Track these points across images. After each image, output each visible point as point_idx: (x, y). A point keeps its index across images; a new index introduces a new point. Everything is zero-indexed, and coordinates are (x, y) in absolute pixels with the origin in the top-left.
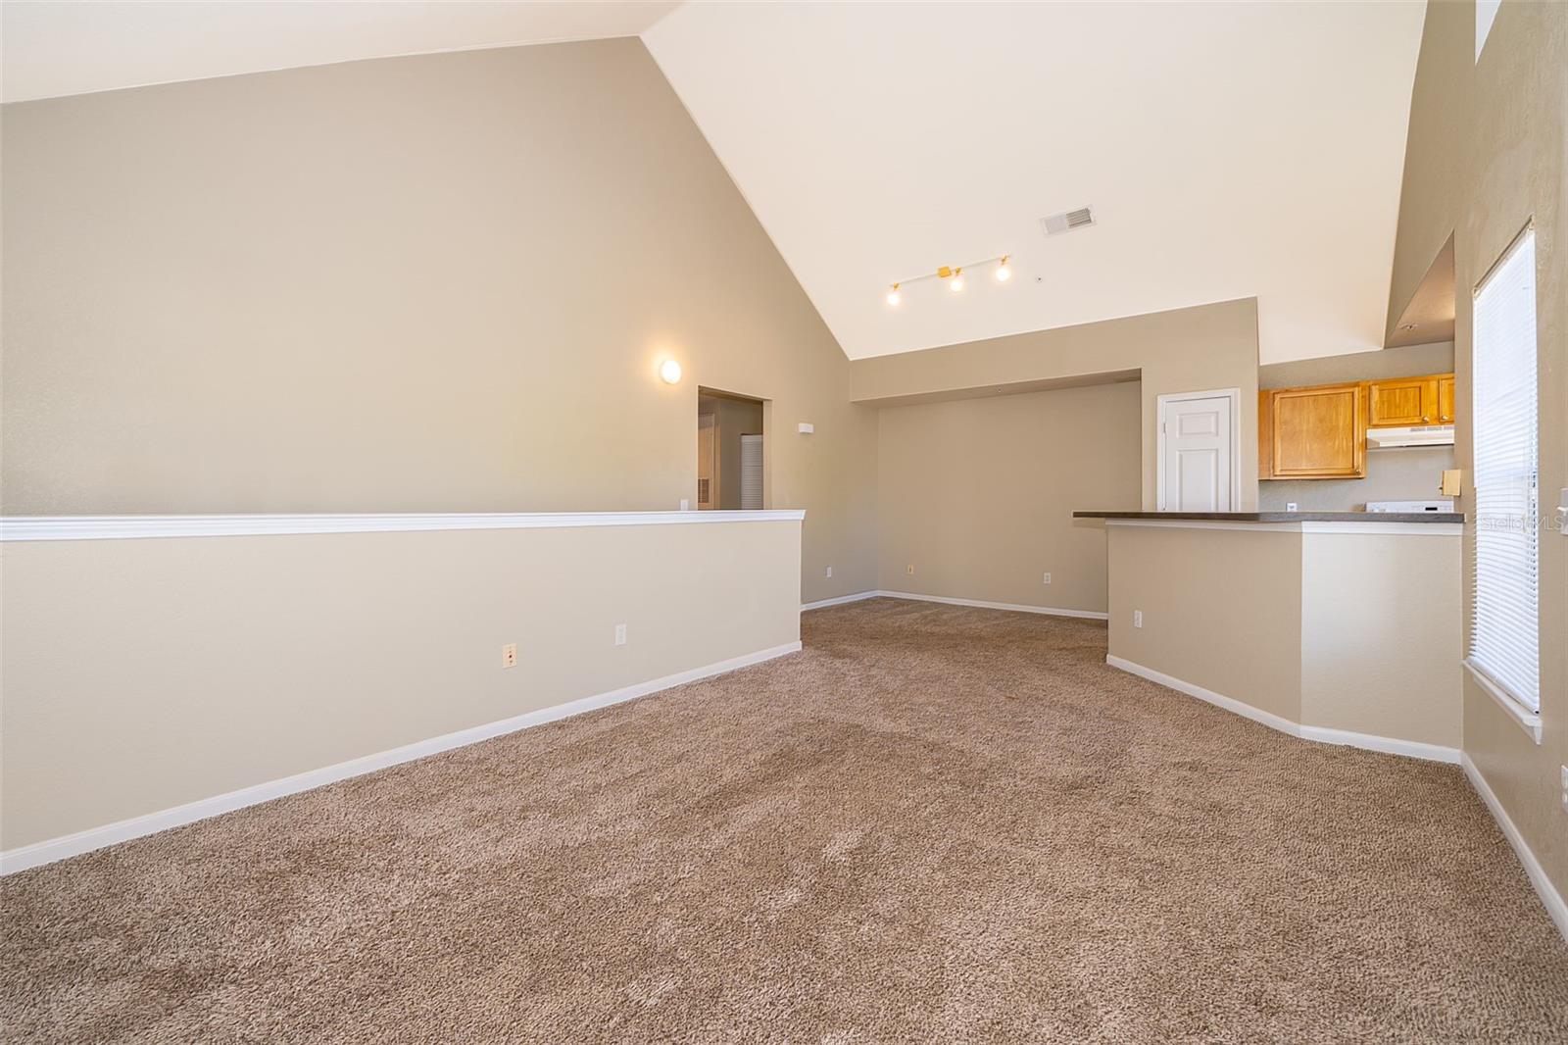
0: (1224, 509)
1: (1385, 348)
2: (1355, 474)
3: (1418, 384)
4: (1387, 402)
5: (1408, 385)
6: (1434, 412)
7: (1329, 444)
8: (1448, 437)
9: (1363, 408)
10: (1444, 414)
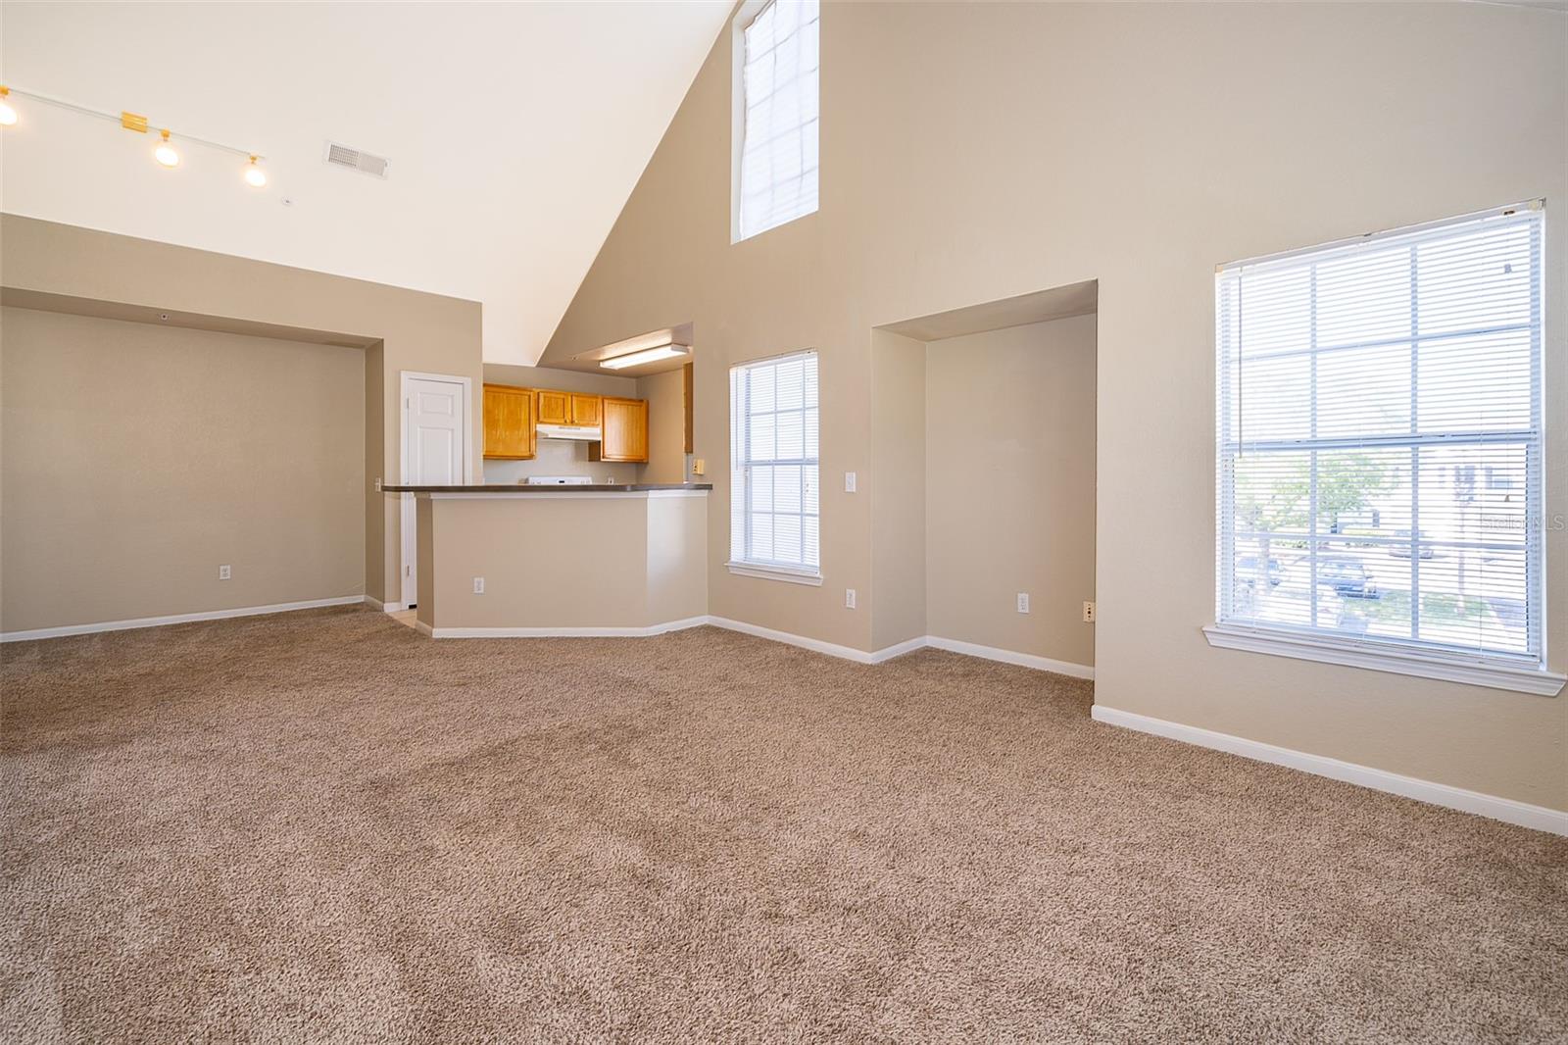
0: (458, 483)
1: (538, 366)
2: (531, 457)
3: (562, 396)
4: (548, 405)
5: (558, 396)
6: (570, 417)
7: (516, 432)
8: (579, 435)
9: (535, 409)
10: (575, 419)
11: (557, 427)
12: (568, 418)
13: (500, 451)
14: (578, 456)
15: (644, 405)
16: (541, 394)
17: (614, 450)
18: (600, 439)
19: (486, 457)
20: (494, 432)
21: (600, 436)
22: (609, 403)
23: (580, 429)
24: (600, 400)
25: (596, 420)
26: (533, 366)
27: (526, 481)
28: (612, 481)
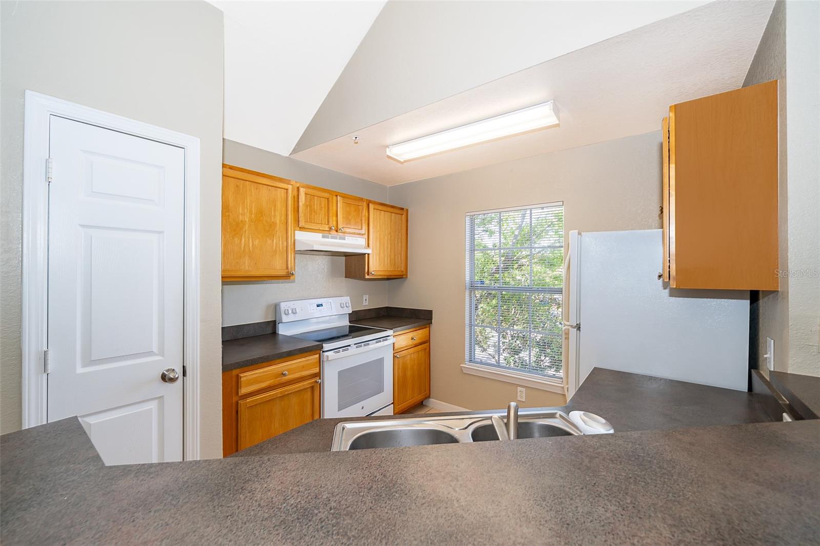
2: (288, 276)
3: (326, 194)
4: (309, 205)
5: (321, 194)
6: (335, 223)
7: (269, 242)
8: (342, 246)
9: (294, 208)
10: (340, 226)
11: (321, 235)
12: (333, 223)
13: (246, 267)
14: (333, 273)
15: (404, 214)
16: (301, 189)
17: (376, 266)
18: (367, 251)
19: (228, 280)
20: (236, 241)
21: (365, 248)
22: (374, 209)
23: (344, 239)
24: (365, 204)
25: (361, 229)
26: (285, 155)
27: (276, 308)
28: (367, 300)
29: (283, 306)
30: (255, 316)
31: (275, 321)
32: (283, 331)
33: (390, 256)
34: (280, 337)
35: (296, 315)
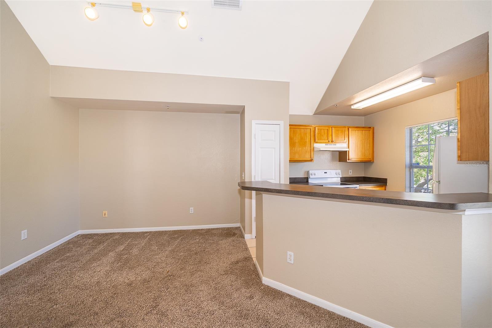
1: (314, 114)
2: (311, 160)
3: (327, 128)
4: (320, 133)
5: (325, 128)
6: (331, 139)
7: (304, 148)
8: (335, 148)
9: (313, 135)
10: (333, 140)
11: (325, 144)
12: (330, 139)
13: (297, 158)
14: (333, 159)
15: (371, 130)
16: (316, 128)
17: (353, 156)
18: (348, 150)
19: (291, 161)
20: (294, 149)
21: (347, 148)
22: (352, 130)
23: (336, 145)
24: (347, 129)
25: (345, 140)
26: (311, 115)
27: (308, 173)
28: (351, 172)
29: (311, 172)
30: (301, 175)
31: (308, 178)
32: (310, 181)
33: (362, 151)
34: (310, 184)
35: (315, 176)
